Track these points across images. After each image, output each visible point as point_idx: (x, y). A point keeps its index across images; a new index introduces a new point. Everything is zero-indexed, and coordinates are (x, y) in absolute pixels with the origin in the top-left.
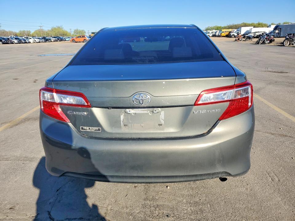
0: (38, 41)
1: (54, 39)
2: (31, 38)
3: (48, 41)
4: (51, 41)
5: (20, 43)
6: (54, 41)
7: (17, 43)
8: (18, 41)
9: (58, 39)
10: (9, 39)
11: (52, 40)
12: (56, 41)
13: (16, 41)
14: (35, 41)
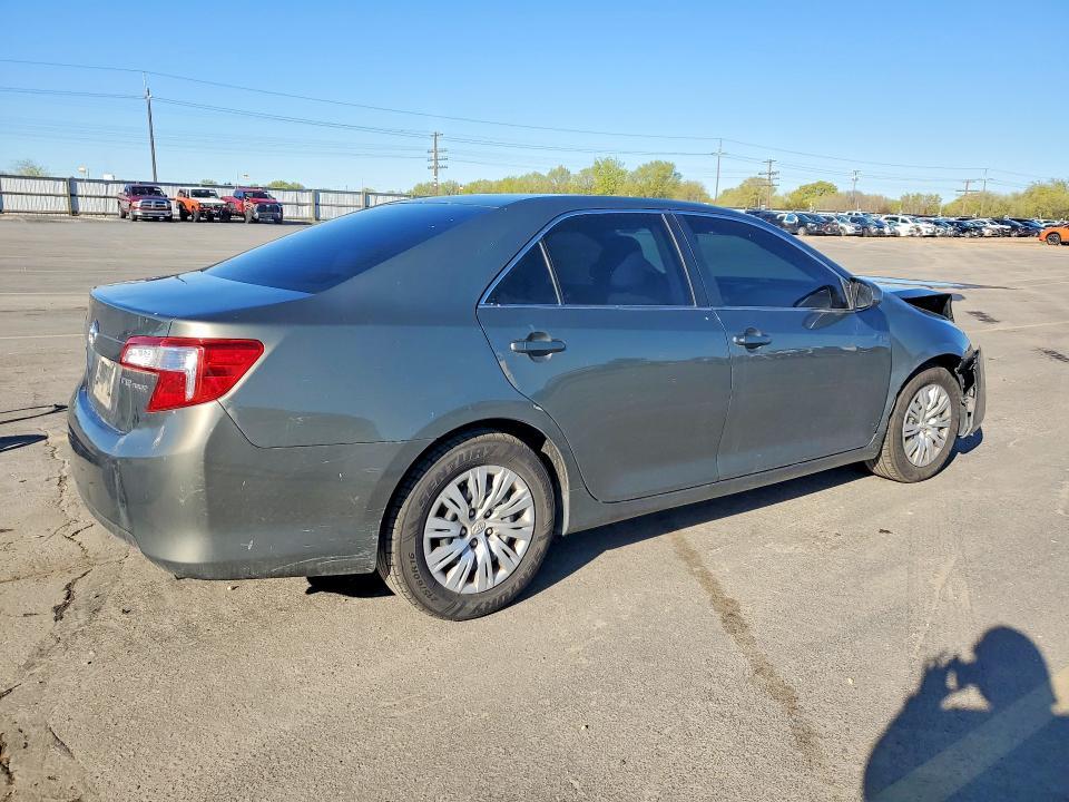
0: (930, 231)
1: (998, 226)
2: (906, 218)
3: (967, 234)
4: (982, 235)
5: (862, 236)
6: (994, 236)
7: (853, 232)
8: (856, 228)
9: (1014, 228)
10: (832, 219)
11: (987, 232)
12: (1003, 234)
13: (850, 228)
14: (918, 230)
